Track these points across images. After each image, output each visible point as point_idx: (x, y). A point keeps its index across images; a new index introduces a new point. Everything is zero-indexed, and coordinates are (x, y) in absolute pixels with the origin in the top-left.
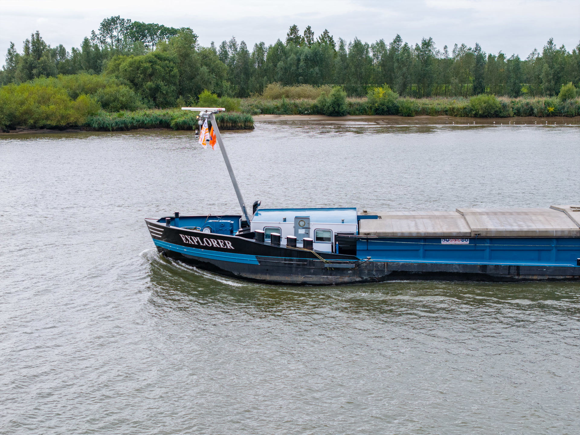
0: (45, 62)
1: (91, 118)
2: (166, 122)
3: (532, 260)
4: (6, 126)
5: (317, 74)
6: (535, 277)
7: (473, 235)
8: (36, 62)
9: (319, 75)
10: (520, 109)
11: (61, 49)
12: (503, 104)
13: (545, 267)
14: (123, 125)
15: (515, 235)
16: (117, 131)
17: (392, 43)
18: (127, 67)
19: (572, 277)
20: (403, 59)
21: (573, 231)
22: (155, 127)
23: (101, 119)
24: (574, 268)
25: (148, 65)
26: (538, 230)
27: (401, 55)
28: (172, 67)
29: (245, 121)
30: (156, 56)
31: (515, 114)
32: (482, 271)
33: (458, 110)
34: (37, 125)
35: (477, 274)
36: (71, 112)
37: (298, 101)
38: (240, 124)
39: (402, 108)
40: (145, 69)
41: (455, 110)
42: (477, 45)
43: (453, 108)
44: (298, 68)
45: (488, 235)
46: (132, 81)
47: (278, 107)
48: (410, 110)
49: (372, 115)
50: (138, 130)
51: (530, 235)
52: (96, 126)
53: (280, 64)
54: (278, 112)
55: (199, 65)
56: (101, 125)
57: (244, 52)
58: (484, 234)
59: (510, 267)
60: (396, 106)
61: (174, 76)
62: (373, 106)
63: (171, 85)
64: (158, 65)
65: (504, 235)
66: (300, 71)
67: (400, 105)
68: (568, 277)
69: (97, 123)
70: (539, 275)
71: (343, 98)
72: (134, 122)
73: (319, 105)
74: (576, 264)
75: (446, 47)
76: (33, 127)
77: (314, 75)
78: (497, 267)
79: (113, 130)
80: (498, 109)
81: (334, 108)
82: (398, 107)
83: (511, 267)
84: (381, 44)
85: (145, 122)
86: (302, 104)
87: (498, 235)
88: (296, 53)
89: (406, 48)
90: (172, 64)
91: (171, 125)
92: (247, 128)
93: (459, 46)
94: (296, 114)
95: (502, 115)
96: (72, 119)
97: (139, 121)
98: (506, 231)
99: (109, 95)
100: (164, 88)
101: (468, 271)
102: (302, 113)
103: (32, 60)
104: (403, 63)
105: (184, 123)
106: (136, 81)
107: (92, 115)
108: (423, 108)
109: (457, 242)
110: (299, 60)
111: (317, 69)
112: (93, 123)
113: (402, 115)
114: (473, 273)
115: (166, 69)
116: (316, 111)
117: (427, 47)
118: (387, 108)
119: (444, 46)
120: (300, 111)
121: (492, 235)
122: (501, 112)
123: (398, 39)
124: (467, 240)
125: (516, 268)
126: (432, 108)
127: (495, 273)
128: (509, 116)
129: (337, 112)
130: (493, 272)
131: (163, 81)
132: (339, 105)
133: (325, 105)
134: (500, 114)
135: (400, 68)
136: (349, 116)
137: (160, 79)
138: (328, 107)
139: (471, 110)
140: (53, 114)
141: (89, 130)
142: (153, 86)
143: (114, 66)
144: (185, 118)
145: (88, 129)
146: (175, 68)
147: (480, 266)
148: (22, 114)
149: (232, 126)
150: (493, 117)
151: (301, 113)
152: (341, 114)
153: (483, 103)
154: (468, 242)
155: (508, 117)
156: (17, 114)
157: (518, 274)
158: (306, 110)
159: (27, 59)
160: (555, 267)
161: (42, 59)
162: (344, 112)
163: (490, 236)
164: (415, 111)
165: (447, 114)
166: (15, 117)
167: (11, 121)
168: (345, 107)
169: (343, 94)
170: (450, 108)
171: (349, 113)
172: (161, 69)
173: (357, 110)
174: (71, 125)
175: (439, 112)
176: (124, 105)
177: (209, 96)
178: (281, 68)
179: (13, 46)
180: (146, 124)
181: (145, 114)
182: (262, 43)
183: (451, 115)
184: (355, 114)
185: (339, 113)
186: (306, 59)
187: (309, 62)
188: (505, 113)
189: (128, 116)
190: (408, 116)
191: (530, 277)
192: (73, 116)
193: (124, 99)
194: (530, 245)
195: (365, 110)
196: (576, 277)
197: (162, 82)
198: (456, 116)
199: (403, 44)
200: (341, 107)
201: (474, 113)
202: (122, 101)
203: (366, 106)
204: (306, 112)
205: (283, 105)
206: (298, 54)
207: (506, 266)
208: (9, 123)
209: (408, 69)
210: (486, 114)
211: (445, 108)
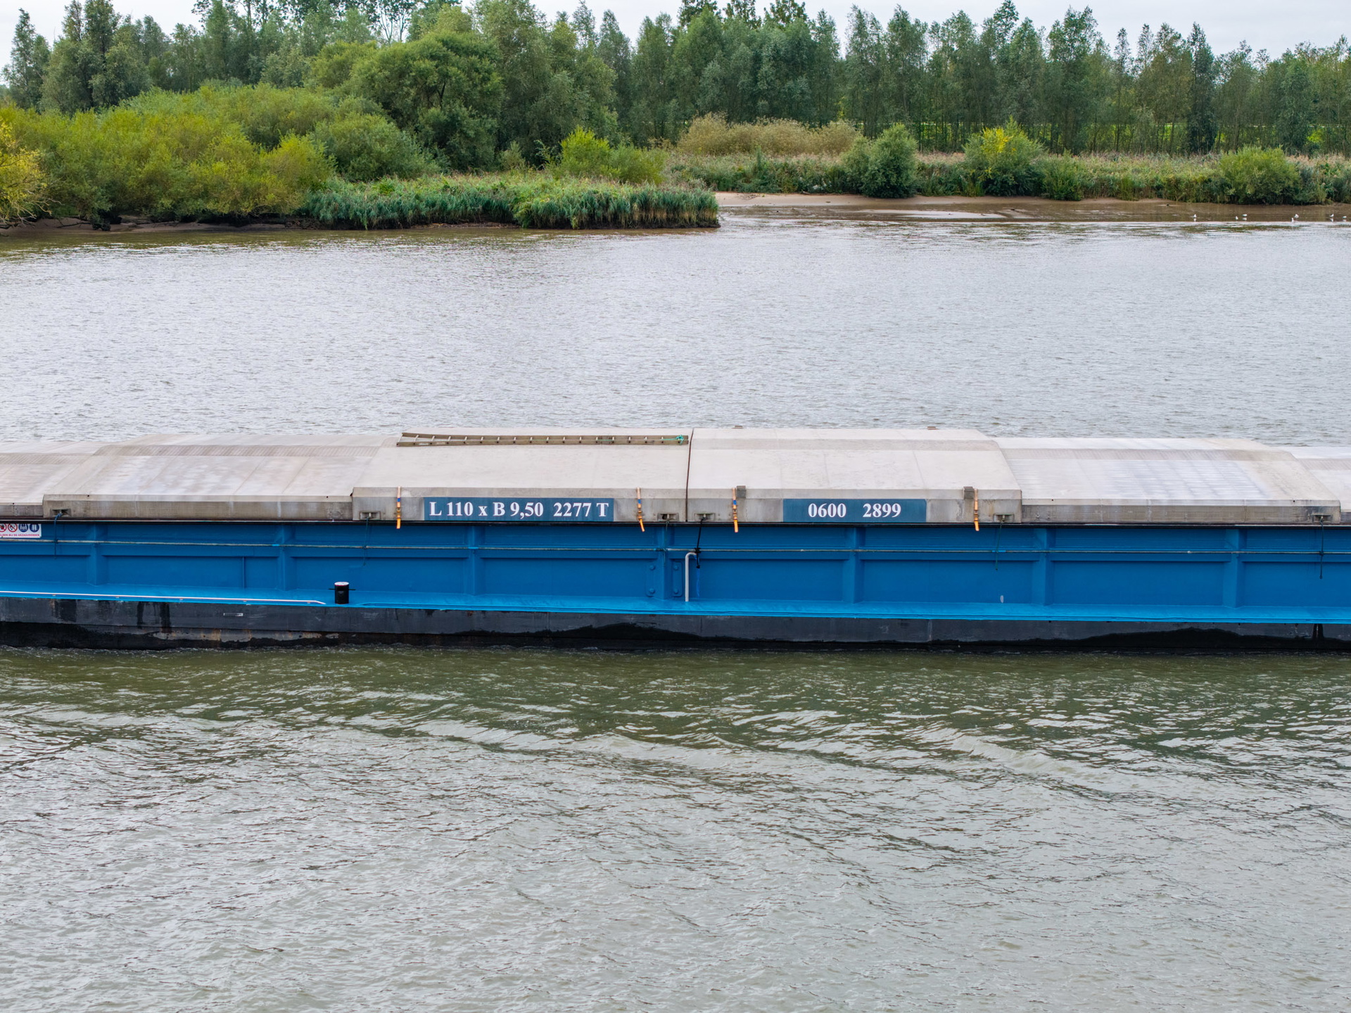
0: (122, 58)
1: (314, 197)
2: (500, 207)
3: (224, 586)
4: (102, 213)
5: (803, 93)
6: (215, 637)
7: (47, 513)
8: (98, 57)
9: (808, 97)
10: (1342, 185)
11: (149, 27)
12: (1303, 170)
13: (241, 607)
14: (396, 214)
15: (167, 513)
16: (380, 228)
17: (991, 21)
18: (374, 70)
19: (319, 636)
20: (1021, 60)
21: (331, 503)
22: (472, 221)
23: (339, 197)
24: (325, 609)
25: (427, 64)
26: (232, 500)
27: (1014, 50)
28: (489, 72)
29: (699, 208)
30: (445, 43)
31: (1329, 195)
32: (63, 618)
33: (1190, 185)
34: (178, 213)
35: (49, 627)
36: (268, 179)
37: (793, 160)
38: (686, 215)
39: (1051, 179)
40: (423, 74)
41: (1182, 186)
42: (1196, 28)
43: (1178, 181)
44: (756, 81)
45: (92, 514)
46: (386, 106)
47: (744, 175)
48: (1070, 184)
49: (977, 195)
50: (432, 227)
51: (210, 513)
52: (329, 216)
53: (713, 68)
54: (747, 186)
55: (548, 67)
56: (341, 215)
57: (616, 39)
58: (78, 512)
59: (141, 605)
60: (1035, 174)
61: (493, 94)
62: (979, 172)
63: (485, 116)
64: (453, 65)
65: (137, 513)
66: (762, 86)
67: (1044, 171)
68: (309, 636)
69: (331, 208)
70: (224, 630)
71: (908, 153)
72: (422, 206)
73: (848, 170)
74: (333, 598)
75: (1122, 33)
76: (169, 217)
77: (797, 96)
78: (104, 605)
79: (371, 227)
80: (1291, 183)
81: (887, 176)
82: (1041, 176)
83: (145, 608)
84: (962, 22)
85: (449, 207)
86: (805, 168)
87: (118, 513)
88: (749, 42)
89: (1028, 36)
90: (486, 62)
91: (515, 216)
92: (703, 223)
93: (1155, 30)
94: (790, 191)
95: (1300, 199)
96: (271, 196)
97: (433, 205)
98: (142, 503)
99: (346, 137)
100: (471, 124)
101: (23, 617)
102: (806, 190)
103: (88, 54)
104: (1019, 70)
105: (550, 209)
106: (398, 104)
107: (315, 187)
108: (1100, 179)
109: (7, 532)
110: (757, 59)
111: (803, 82)
112: (320, 209)
113: (1051, 197)
114: (35, 624)
115: (474, 74)
116: (840, 184)
117: (1076, 32)
118: (1016, 179)
119: (1118, 30)
120: (800, 184)
121: (103, 514)
122: (1297, 191)
123: (1008, 12)
124: (34, 527)
125: (158, 609)
126: (1125, 181)
127: (101, 622)
128: (1315, 202)
129: (893, 188)
130: (95, 620)
131: (466, 106)
132: (899, 171)
133: (866, 169)
134: (1295, 197)
135: (1011, 81)
136: (922, 197)
137: (458, 101)
138: (874, 175)
139: (1223, 186)
140: (222, 183)
141: (309, 227)
142: (444, 118)
143: (329, 67)
144: (552, 198)
145: (305, 223)
146: (494, 74)
147: (56, 602)
148: (142, 185)
149: (668, 219)
150: (1278, 204)
151: (802, 189)
152: (902, 192)
153: (1256, 168)
154: (39, 534)
155: (1313, 204)
156: (131, 183)
157: (167, 628)
158: (815, 182)
159: (75, 51)
160: (269, 607)
161: (114, 50)
162: (909, 187)
163: (96, 515)
164: (1084, 186)
165: (1160, 196)
166: (123, 190)
167: (112, 200)
168: (914, 176)
169: (911, 143)
170: (1169, 181)
171: (922, 191)
172: (462, 75)
173: (940, 182)
174: (265, 211)
175: (1140, 189)
176: (385, 165)
177: (590, 143)
178: (715, 79)
179: (25, 18)
180: (449, 213)
181: (446, 187)
182: (665, 16)
183: (1172, 197)
184: (934, 193)
185: (897, 190)
186: (776, 57)
187: (783, 65)
188: (1308, 195)
189: (404, 191)
190: (1067, 199)
191: (201, 636)
192: (274, 192)
193: (385, 149)
194: (210, 544)
195: (959, 183)
196: (330, 636)
197: (464, 109)
198: (1184, 199)
199: (1018, 24)
200: (904, 175)
201: (1232, 192)
202: (380, 153)
203: (961, 173)
204: (816, 187)
205: (758, 170)
206: (755, 45)
207: (131, 603)
208: (110, 206)
209: (1032, 83)
210: (1261, 195)
211: (1157, 179)
